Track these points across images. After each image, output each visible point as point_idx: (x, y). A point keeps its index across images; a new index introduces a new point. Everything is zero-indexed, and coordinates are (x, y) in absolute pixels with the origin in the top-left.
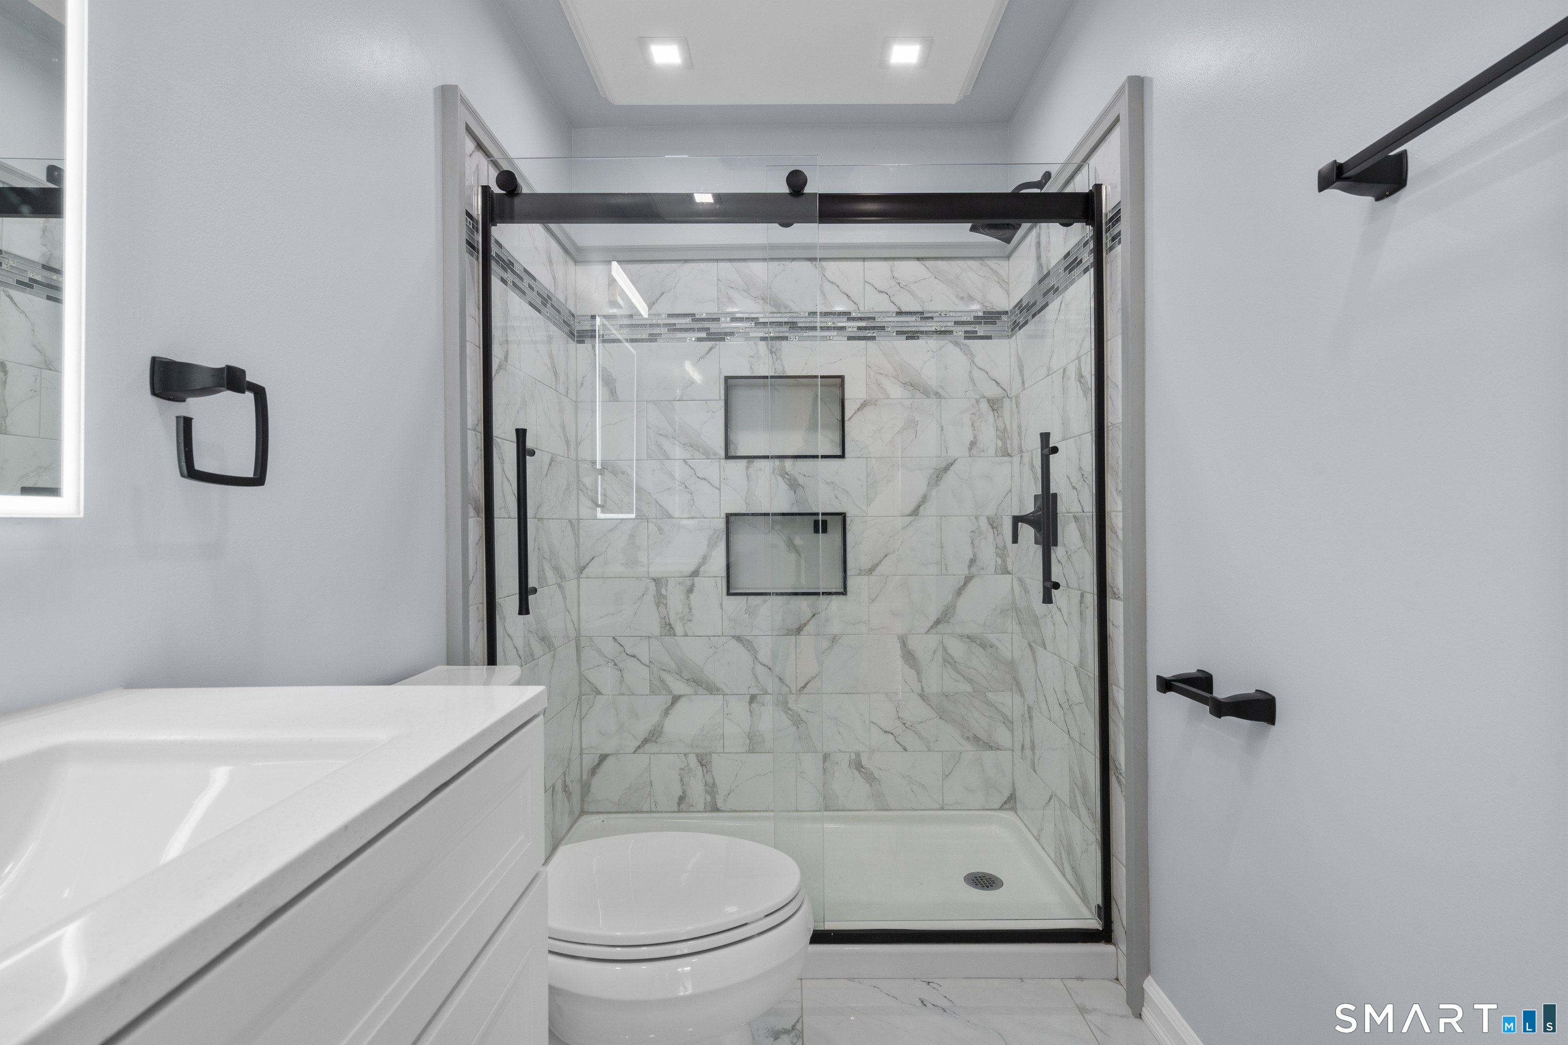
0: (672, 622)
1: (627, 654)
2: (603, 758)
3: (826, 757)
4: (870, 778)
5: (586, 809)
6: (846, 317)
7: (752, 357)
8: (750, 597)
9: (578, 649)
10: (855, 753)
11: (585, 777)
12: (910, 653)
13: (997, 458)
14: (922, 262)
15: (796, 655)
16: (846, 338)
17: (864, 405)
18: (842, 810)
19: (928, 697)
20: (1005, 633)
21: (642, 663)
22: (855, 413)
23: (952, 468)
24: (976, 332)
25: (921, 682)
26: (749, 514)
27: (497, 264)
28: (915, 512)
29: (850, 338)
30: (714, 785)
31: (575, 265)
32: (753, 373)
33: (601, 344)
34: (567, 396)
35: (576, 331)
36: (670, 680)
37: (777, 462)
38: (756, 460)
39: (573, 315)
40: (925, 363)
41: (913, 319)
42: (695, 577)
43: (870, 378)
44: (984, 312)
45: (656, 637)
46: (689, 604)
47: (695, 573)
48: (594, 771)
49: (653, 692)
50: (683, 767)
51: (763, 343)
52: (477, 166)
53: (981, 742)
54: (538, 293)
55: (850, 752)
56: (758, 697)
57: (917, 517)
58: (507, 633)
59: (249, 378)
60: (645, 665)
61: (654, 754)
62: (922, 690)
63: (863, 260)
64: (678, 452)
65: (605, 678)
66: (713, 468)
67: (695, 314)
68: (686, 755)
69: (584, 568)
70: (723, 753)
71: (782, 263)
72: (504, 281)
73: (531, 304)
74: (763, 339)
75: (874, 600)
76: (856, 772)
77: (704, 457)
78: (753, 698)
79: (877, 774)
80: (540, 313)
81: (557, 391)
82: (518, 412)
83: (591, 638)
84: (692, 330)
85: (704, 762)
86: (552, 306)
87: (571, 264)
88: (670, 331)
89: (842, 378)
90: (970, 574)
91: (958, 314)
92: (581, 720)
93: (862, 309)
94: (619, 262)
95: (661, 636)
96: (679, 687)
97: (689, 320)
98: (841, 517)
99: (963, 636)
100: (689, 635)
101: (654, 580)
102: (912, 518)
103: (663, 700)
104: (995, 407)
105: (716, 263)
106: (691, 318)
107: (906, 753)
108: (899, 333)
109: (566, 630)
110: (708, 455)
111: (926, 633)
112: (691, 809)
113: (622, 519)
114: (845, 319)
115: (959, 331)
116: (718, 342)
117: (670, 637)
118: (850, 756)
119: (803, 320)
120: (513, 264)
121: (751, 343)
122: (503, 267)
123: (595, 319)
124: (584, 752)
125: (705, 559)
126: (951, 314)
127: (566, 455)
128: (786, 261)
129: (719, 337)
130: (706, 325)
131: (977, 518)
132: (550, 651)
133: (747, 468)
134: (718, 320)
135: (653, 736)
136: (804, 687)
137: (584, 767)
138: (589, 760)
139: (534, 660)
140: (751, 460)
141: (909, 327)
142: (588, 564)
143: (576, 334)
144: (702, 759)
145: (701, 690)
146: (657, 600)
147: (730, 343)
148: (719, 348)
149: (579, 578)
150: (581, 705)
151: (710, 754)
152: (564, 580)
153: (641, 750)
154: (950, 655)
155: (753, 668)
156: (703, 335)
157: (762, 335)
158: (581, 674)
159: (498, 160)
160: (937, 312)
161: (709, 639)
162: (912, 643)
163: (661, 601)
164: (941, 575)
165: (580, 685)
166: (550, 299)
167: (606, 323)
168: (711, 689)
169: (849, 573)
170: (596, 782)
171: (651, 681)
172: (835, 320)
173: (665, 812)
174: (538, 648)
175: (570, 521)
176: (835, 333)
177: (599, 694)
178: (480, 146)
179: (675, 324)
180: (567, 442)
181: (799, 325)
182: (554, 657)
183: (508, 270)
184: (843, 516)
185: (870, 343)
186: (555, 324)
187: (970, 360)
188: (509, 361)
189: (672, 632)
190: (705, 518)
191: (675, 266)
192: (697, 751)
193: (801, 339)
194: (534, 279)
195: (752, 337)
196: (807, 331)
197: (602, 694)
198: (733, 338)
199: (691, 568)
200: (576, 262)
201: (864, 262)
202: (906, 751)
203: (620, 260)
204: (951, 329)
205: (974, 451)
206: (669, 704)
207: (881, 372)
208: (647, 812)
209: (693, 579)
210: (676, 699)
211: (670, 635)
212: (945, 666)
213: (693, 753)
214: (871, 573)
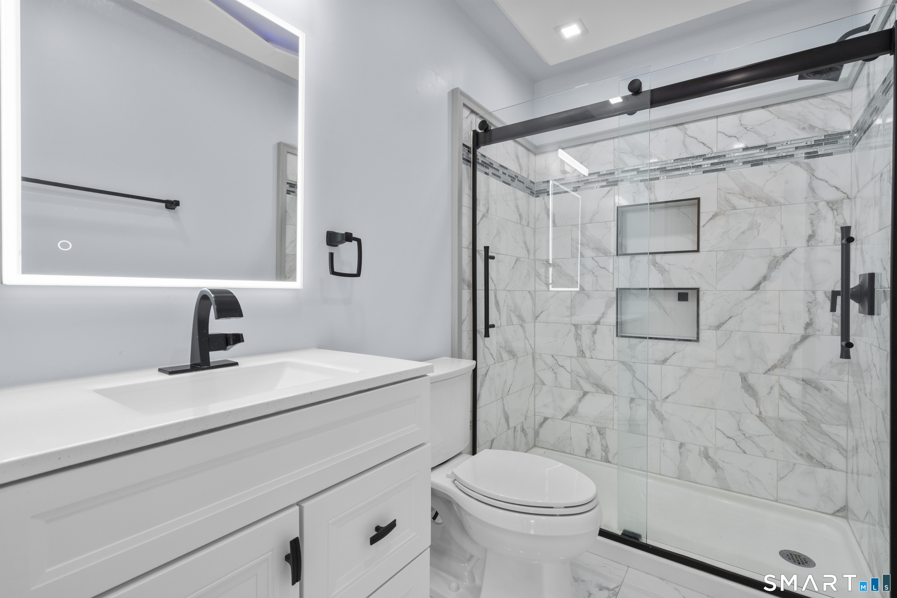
0: (584, 350)
1: (559, 365)
2: (546, 419)
3: (681, 445)
4: (715, 466)
5: (537, 444)
6: (702, 158)
7: (634, 193)
8: (631, 339)
9: (533, 359)
10: (704, 447)
11: (536, 427)
12: (750, 386)
13: (835, 246)
14: (766, 109)
15: (661, 377)
16: (702, 172)
17: (715, 216)
18: (693, 482)
19: (765, 419)
20: (841, 381)
21: (567, 371)
22: (708, 221)
23: (790, 256)
24: (817, 152)
25: (759, 408)
26: (631, 288)
27: (483, 166)
28: (757, 287)
29: (704, 172)
30: (607, 447)
31: (535, 156)
32: (635, 202)
33: (553, 196)
34: (528, 225)
35: (535, 191)
36: (582, 382)
37: (651, 256)
38: (636, 256)
39: (533, 183)
40: (767, 181)
41: (758, 151)
42: (598, 325)
43: (720, 197)
44: (825, 136)
45: (575, 357)
46: (593, 340)
47: (597, 323)
48: (541, 425)
49: (572, 388)
50: (589, 433)
51: (642, 183)
52: (471, 121)
53: (815, 460)
54: (509, 176)
55: (700, 446)
56: (635, 399)
57: (758, 291)
58: (486, 346)
59: (354, 236)
60: (569, 372)
61: (572, 422)
62: (759, 413)
63: (716, 117)
64: (589, 253)
65: (547, 376)
66: (610, 262)
67: (599, 172)
68: (590, 426)
69: (538, 317)
70: (613, 429)
71: (656, 131)
72: (486, 174)
73: (504, 182)
74: (641, 181)
75: (720, 347)
76: (704, 460)
77: (604, 255)
78: (632, 400)
79: (721, 464)
80: (510, 186)
81: (521, 224)
82: (494, 237)
83: (540, 354)
84: (598, 181)
85: (601, 432)
86: (518, 180)
87: (532, 156)
88: (585, 184)
89: (698, 199)
90: (806, 334)
91: (800, 141)
92: (535, 397)
93: (715, 150)
94: (563, 149)
95: (578, 357)
96: (587, 387)
97: (596, 176)
98: (696, 291)
99: (798, 379)
100: (593, 358)
101: (574, 325)
102: (754, 292)
103: (578, 393)
104: (834, 207)
105: (613, 140)
106: (597, 175)
107: (745, 455)
108: (745, 163)
109: (526, 349)
110: (606, 253)
111: (764, 373)
112: (593, 458)
113: (558, 291)
114: (701, 160)
115: (801, 153)
116: (613, 187)
117: (582, 358)
118: (700, 448)
119: (670, 165)
120: (492, 164)
121: (634, 184)
122: (486, 167)
123: (549, 182)
124: (536, 414)
125: (603, 315)
126: (793, 142)
127: (527, 257)
128: (658, 130)
129: (615, 183)
130: (606, 177)
131: (814, 292)
132: (514, 358)
133: (631, 261)
134: (613, 173)
135: (571, 413)
136: (667, 398)
137: (536, 422)
138: (539, 420)
139: (503, 361)
140: (633, 256)
141: (754, 157)
142: (539, 315)
143: (535, 192)
144: (600, 431)
145: (600, 391)
146: (576, 337)
147: (622, 186)
148: (614, 190)
149: (535, 322)
150: (535, 390)
151: (605, 428)
152: (524, 322)
153: (565, 419)
154: (786, 392)
155: (632, 382)
156: (605, 183)
157: (641, 178)
158: (535, 373)
159: (482, 115)
160: (780, 143)
161: (606, 361)
162: (752, 379)
163: (578, 337)
164: (779, 333)
165: (535, 379)
166: (517, 177)
167: (557, 183)
168: (606, 391)
169: (701, 327)
170: (542, 431)
171: (571, 381)
172: (694, 162)
173: (579, 456)
174: (505, 356)
175: (529, 292)
176: (693, 170)
177: (544, 385)
178: (472, 112)
179: (588, 180)
180: (528, 250)
181: (668, 169)
182: (517, 361)
183: (489, 167)
184: (698, 290)
185: (721, 173)
186: (520, 189)
187: (811, 174)
188: (489, 212)
189: (584, 355)
190: (604, 291)
191: (588, 146)
192: (597, 425)
193: (668, 177)
194: (506, 169)
195: (635, 181)
196: (673, 172)
197: (546, 385)
198: (623, 183)
199: (595, 320)
200: (535, 154)
201: (717, 118)
202: (745, 453)
203: (564, 147)
204: (792, 153)
205: (812, 242)
206: (581, 396)
207: (729, 192)
208: (569, 454)
209: (596, 326)
210: (585, 394)
211: (583, 357)
212: (781, 399)
213: (595, 426)
214: (719, 329)
